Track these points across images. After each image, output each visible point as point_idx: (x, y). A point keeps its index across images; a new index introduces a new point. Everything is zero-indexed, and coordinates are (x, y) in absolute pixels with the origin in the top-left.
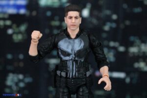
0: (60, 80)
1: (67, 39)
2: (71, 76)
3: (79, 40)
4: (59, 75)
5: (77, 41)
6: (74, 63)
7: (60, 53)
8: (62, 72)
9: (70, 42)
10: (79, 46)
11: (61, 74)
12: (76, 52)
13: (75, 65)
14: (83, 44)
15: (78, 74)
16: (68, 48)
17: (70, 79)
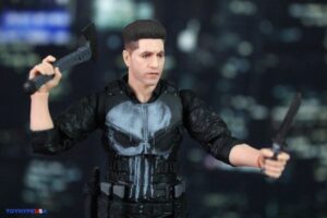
0: (109, 204)
1: (130, 103)
2: (137, 197)
3: (160, 105)
4: (108, 194)
5: (154, 108)
6: (146, 163)
7: (111, 139)
8: (113, 184)
9: (136, 112)
10: (160, 122)
11: (111, 190)
12: (152, 134)
13: (147, 169)
14: (168, 116)
15: (156, 190)
16: (132, 126)
17: (134, 202)
